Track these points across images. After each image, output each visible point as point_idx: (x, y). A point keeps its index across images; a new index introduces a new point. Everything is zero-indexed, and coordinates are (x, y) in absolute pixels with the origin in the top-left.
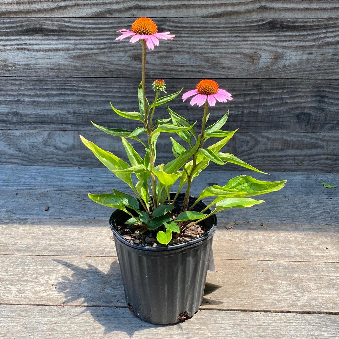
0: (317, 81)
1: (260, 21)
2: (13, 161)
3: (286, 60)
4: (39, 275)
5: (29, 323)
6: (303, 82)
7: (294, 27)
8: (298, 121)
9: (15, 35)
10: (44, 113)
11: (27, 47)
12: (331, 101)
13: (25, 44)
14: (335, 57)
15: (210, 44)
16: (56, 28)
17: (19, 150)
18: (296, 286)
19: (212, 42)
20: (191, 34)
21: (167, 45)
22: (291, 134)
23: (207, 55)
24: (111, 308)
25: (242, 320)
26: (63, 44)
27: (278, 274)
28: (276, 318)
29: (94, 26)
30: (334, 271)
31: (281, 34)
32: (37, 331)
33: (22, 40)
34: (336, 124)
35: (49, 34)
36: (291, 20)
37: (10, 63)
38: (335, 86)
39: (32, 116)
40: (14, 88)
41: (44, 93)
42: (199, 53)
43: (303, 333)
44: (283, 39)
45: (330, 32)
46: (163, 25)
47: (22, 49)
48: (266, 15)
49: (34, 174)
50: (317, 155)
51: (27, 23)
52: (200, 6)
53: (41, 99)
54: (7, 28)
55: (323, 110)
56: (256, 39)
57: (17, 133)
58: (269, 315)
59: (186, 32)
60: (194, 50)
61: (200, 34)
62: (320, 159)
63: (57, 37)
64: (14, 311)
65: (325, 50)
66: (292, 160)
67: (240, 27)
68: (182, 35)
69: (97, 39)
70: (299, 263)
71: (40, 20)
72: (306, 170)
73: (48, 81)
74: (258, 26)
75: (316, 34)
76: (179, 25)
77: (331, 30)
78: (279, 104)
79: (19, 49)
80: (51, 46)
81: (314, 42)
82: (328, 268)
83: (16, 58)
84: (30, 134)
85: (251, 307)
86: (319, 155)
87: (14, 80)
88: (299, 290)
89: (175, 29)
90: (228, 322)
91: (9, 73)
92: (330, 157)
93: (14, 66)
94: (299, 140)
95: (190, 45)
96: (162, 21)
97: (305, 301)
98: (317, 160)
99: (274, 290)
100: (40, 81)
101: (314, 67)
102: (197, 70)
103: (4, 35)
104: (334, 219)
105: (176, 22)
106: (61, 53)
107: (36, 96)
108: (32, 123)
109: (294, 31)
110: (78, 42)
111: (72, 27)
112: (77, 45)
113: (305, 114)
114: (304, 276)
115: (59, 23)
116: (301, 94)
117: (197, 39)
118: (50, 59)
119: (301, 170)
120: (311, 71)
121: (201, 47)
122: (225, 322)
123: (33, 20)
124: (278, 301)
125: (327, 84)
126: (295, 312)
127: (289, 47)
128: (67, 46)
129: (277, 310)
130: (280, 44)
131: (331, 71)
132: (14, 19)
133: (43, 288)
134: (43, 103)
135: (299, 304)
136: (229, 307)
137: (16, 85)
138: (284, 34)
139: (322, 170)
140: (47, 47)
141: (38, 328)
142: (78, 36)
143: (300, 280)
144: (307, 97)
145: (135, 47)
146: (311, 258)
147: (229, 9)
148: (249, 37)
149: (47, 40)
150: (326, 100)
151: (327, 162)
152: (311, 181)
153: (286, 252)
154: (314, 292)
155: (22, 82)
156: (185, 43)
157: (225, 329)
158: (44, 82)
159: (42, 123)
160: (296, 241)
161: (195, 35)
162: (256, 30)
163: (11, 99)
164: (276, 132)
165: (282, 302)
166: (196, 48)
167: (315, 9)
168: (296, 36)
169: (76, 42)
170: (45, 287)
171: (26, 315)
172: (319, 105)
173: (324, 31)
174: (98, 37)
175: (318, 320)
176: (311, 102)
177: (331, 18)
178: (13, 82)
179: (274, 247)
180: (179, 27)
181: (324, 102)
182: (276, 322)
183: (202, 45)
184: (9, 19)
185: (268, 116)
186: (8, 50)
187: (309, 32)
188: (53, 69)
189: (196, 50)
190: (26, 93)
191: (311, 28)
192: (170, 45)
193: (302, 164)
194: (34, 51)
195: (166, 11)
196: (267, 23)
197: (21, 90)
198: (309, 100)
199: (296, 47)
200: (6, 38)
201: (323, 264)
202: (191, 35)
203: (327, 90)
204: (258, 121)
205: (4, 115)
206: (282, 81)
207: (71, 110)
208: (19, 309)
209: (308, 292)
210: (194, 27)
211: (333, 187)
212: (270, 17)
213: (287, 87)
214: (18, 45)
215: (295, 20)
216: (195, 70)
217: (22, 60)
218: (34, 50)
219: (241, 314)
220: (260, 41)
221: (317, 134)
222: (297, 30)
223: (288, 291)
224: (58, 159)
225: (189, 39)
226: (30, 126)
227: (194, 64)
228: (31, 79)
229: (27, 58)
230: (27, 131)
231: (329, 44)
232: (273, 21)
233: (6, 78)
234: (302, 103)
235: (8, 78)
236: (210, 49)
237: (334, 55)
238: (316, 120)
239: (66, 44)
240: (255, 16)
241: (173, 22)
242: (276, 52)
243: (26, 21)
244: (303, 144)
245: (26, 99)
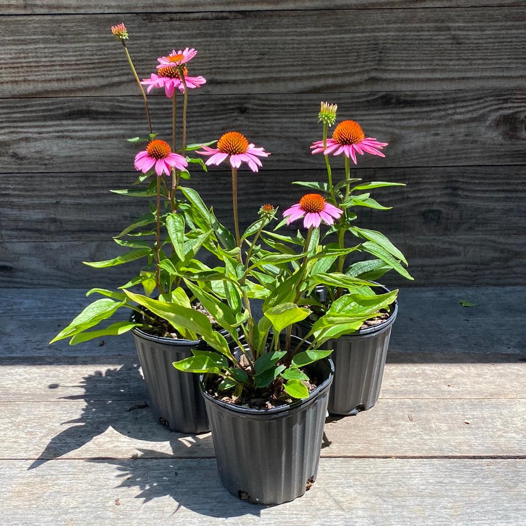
0: (447, 168)
1: (369, 95)
2: (49, 282)
3: (406, 143)
4: (101, 423)
5: (96, 479)
6: (428, 170)
7: (414, 101)
8: (424, 220)
9: (54, 120)
10: (91, 219)
11: (70, 134)
12: (466, 193)
13: (67, 131)
14: (468, 138)
15: (307, 126)
16: (107, 110)
17: (58, 268)
18: (423, 428)
19: (310, 123)
20: (283, 113)
21: (251, 129)
22: (417, 237)
23: (303, 140)
24: (195, 460)
25: (357, 468)
26: (117, 129)
27: (401, 414)
28: (398, 465)
29: (157, 106)
30: (470, 408)
31: (398, 111)
32: (107, 489)
33: (64, 125)
34: (475, 223)
35: (99, 117)
36: (410, 93)
37: (47, 155)
38: (471, 175)
39: (75, 223)
40: (51, 187)
41: (92, 193)
42: (293, 138)
43: (431, 481)
44: (401, 117)
45: (460, 107)
46: (246, 103)
47: (63, 137)
48: (376, 88)
49: (79, 299)
50: (451, 264)
51: (70, 104)
52: (293, 79)
53: (87, 201)
54: (44, 111)
55: (456, 205)
56: (366, 118)
57: (56, 245)
58: (390, 461)
59: (276, 112)
60: (286, 134)
61: (294, 113)
62: (456, 270)
63: (109, 121)
64: (75, 467)
65: (454, 129)
66: (420, 271)
67: (344, 103)
68: (270, 116)
69: (161, 123)
70: (427, 401)
71: (87, 100)
72: (439, 284)
73: (97, 177)
74: (368, 101)
75: (443, 110)
76: (266, 103)
77: (461, 104)
78: (398, 199)
79: (59, 137)
80: (102, 133)
81: (441, 120)
82: (463, 405)
83: (55, 149)
84: (72, 246)
85: (368, 453)
86: (454, 264)
87: (52, 177)
88: (426, 432)
89: (261, 108)
90: (339, 471)
91: (46, 168)
92: (468, 266)
93: (52, 159)
94: (427, 246)
95: (281, 128)
96: (245, 98)
97: (433, 444)
98: (452, 271)
99: (395, 433)
100: (87, 177)
101: (442, 151)
102: (291, 159)
103: (41, 120)
104: (473, 346)
105: (262, 100)
106: (114, 141)
107: (82, 196)
108: (75, 231)
109: (413, 106)
110: (136, 127)
111: (128, 108)
112: (135, 130)
113: (433, 211)
114: (433, 415)
115: (112, 103)
116: (427, 186)
117: (289, 120)
118: (99, 149)
119: (432, 285)
120: (438, 156)
121: (296, 130)
122: (335, 470)
123: (78, 100)
124: (401, 445)
125: (460, 172)
126: (421, 457)
127: (409, 127)
128: (122, 132)
129: (398, 455)
130: (397, 123)
131: (464, 156)
132: (53, 100)
133: (109, 439)
134: (91, 205)
135: (426, 448)
136: (339, 453)
137: (54, 183)
138: (402, 111)
139: (459, 284)
140: (96, 134)
141: (107, 485)
142: (137, 119)
143: (428, 421)
144: (435, 189)
145: (210, 132)
146: (442, 395)
147: (330, 81)
148: (357, 115)
149: (96, 124)
150: (460, 192)
151: (466, 273)
152: (444, 299)
153: (410, 388)
154: (445, 433)
155: (62, 179)
156: (274, 125)
157: (336, 478)
158: (91, 179)
159: (88, 231)
160: (424, 374)
161: (287, 116)
162: (366, 106)
163: (48, 201)
164: (397, 235)
165: (405, 446)
166: (289, 132)
167: (439, 79)
168: (417, 112)
169: (133, 126)
170: (110, 437)
171: (90, 471)
172: (451, 200)
173: (452, 106)
174: (163, 121)
175: (448, 465)
176: (441, 196)
177: (461, 90)
178: (51, 179)
179: (396, 382)
180: (267, 106)
181: (457, 195)
182: (397, 470)
183: (297, 128)
184: (46, 100)
185: (385, 215)
186: (44, 138)
187: (433, 108)
188: (103, 162)
189: (289, 134)
190: (68, 192)
191: (435, 102)
192: (255, 129)
193: (433, 276)
194: (78, 140)
195: (249, 85)
196: (379, 97)
197: (60, 189)
198: (438, 193)
199: (417, 127)
200: (42, 124)
201: (458, 401)
202: (282, 116)
203: (461, 180)
204: (373, 222)
205: (38, 222)
206: (402, 170)
207: (127, 214)
208: (81, 465)
209: (438, 433)
210: (286, 105)
211: (473, 305)
212: (383, 90)
213: (408, 177)
214: (58, 132)
215: (414, 93)
216: (289, 158)
217: (62, 151)
218: (79, 138)
219: (355, 462)
220: (372, 120)
221: (451, 236)
222: (417, 106)
223: (413, 433)
224: (110, 279)
225: (279, 120)
226: (72, 236)
227: (287, 152)
228: (74, 175)
229: (70, 148)
230: (68, 243)
231: (459, 122)
232: (386, 95)
233: (42, 174)
234: (428, 197)
235: (44, 174)
236: (307, 132)
237: (466, 135)
238: (447, 219)
239: (120, 129)
240: (363, 89)
241: (259, 99)
242: (392, 133)
243: (69, 101)
244: (433, 251)
245: (68, 201)
